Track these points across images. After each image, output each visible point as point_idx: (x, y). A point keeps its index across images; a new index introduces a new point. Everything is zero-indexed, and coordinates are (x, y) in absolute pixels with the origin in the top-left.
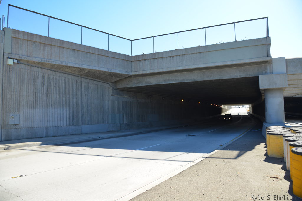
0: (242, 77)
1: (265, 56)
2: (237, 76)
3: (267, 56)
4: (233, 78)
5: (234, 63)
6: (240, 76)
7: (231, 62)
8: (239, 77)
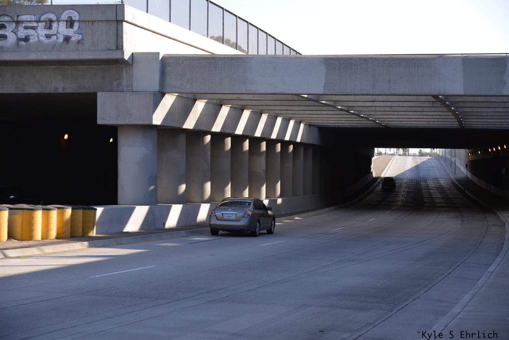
0: (68, 91)
1: (112, 48)
2: (57, 89)
3: (115, 48)
4: (47, 91)
5: (45, 57)
6: (64, 89)
7: (39, 54)
8: (60, 91)
